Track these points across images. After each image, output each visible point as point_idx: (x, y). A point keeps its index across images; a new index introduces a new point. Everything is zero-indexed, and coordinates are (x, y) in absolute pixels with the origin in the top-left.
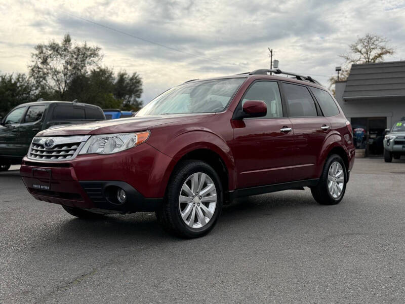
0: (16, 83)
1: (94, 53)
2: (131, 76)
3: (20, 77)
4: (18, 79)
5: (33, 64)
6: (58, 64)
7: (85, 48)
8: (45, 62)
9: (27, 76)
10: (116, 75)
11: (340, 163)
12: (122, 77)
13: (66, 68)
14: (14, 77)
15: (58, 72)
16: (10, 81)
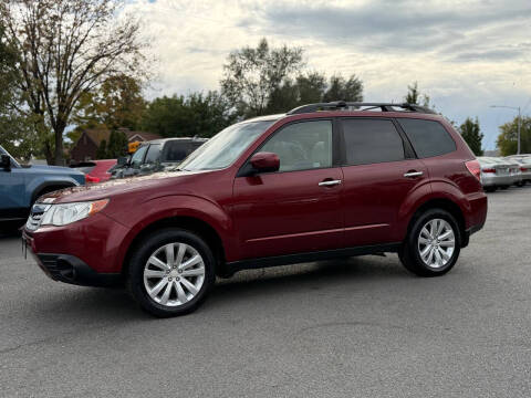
0: (206, 102)
1: (296, 58)
2: (348, 80)
3: (212, 95)
4: (209, 98)
5: (226, 78)
6: (254, 75)
7: (285, 52)
8: (239, 74)
9: (219, 93)
10: (328, 82)
11: (445, 219)
12: (336, 83)
13: (263, 78)
14: (205, 95)
15: (255, 86)
16: (200, 101)
